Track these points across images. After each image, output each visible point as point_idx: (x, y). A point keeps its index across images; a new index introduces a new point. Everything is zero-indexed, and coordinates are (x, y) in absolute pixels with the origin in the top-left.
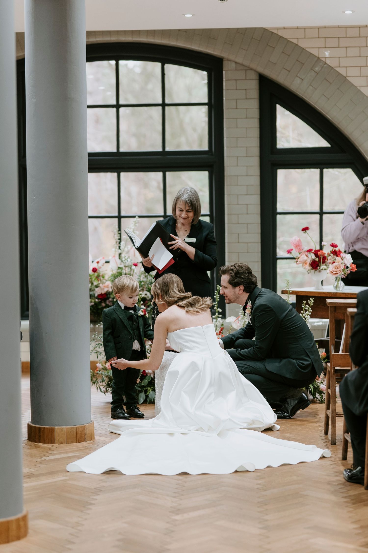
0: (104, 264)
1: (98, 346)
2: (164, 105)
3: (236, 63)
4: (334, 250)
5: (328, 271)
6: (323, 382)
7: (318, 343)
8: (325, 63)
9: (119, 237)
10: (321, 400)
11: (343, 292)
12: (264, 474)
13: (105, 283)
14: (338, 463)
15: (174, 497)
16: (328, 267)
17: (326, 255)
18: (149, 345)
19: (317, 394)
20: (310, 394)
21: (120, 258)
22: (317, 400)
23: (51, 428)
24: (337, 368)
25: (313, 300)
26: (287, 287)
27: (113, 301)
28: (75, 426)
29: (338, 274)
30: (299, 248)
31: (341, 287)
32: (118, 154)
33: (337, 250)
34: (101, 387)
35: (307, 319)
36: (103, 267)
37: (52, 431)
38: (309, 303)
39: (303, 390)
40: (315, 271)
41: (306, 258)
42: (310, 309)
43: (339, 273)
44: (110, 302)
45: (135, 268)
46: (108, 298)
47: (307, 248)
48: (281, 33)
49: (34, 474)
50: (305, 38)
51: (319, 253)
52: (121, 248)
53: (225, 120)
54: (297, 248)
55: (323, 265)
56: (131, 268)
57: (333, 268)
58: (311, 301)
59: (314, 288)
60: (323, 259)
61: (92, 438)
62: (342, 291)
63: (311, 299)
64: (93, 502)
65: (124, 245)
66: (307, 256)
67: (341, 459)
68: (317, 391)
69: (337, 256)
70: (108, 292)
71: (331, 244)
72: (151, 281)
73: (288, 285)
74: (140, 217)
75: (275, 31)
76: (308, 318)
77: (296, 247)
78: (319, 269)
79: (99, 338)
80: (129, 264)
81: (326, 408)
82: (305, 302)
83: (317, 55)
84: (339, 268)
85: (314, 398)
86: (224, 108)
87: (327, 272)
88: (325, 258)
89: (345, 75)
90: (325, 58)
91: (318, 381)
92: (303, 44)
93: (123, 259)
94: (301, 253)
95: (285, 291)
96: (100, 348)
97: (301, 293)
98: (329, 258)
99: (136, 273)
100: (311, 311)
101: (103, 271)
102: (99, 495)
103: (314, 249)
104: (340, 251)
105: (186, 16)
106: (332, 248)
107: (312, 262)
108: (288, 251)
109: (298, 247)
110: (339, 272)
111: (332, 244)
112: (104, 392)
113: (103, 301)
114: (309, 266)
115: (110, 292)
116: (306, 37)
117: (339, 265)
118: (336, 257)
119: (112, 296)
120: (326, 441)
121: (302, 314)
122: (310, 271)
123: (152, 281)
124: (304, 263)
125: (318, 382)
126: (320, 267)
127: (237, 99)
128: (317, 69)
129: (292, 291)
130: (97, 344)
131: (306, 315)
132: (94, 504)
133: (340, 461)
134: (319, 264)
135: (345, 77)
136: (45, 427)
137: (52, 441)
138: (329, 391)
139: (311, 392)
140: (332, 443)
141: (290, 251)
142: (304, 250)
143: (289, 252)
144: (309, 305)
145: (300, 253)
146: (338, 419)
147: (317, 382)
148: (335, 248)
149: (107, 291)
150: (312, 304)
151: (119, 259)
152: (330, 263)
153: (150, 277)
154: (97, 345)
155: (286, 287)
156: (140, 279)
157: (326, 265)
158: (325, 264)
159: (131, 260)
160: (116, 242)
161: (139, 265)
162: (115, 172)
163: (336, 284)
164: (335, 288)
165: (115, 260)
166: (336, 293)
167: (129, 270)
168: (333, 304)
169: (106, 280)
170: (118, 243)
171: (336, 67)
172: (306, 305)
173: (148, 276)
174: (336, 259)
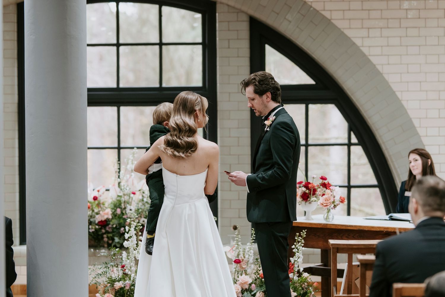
0: (104, 192)
1: (98, 276)
2: (161, 44)
3: (228, 5)
4: (323, 183)
5: (319, 203)
8: (311, 7)
9: (119, 167)
11: (333, 223)
13: (105, 210)
17: (316, 187)
27: (113, 227)
29: (328, 206)
31: (330, 218)
32: (118, 89)
33: (326, 183)
35: (299, 250)
36: (103, 196)
38: (302, 235)
40: (306, 202)
42: (303, 240)
44: (109, 228)
45: (134, 196)
46: (108, 225)
51: (310, 185)
52: (120, 177)
53: (218, 58)
55: (314, 197)
57: (323, 200)
58: (303, 232)
62: (331, 222)
63: (303, 231)
65: (123, 174)
69: (327, 188)
74: (138, 148)
80: (128, 192)
82: (298, 234)
84: (329, 200)
86: (218, 47)
87: (317, 203)
88: (315, 190)
89: (329, 18)
93: (122, 188)
98: (319, 190)
99: (134, 201)
100: (304, 242)
101: (103, 200)
103: (304, 182)
104: (328, 183)
106: (322, 180)
107: (302, 193)
110: (329, 204)
111: (322, 177)
113: (103, 228)
114: (300, 198)
115: (109, 219)
117: (329, 197)
118: (325, 189)
119: (111, 223)
121: (295, 246)
122: (301, 203)
126: (310, 199)
127: (229, 40)
131: (298, 246)
134: (310, 196)
135: (330, 20)
144: (301, 237)
148: (324, 181)
149: (107, 218)
150: (305, 236)
151: (118, 188)
152: (320, 195)
156: (138, 206)
157: (316, 197)
158: (315, 196)
159: (130, 189)
160: (116, 172)
161: (138, 193)
162: (115, 106)
163: (326, 215)
164: (325, 219)
165: (115, 188)
166: (327, 224)
167: (128, 197)
168: (336, 245)
169: (106, 207)
170: (117, 173)
171: (322, 10)
172: (299, 237)
173: (146, 204)
174: (326, 191)
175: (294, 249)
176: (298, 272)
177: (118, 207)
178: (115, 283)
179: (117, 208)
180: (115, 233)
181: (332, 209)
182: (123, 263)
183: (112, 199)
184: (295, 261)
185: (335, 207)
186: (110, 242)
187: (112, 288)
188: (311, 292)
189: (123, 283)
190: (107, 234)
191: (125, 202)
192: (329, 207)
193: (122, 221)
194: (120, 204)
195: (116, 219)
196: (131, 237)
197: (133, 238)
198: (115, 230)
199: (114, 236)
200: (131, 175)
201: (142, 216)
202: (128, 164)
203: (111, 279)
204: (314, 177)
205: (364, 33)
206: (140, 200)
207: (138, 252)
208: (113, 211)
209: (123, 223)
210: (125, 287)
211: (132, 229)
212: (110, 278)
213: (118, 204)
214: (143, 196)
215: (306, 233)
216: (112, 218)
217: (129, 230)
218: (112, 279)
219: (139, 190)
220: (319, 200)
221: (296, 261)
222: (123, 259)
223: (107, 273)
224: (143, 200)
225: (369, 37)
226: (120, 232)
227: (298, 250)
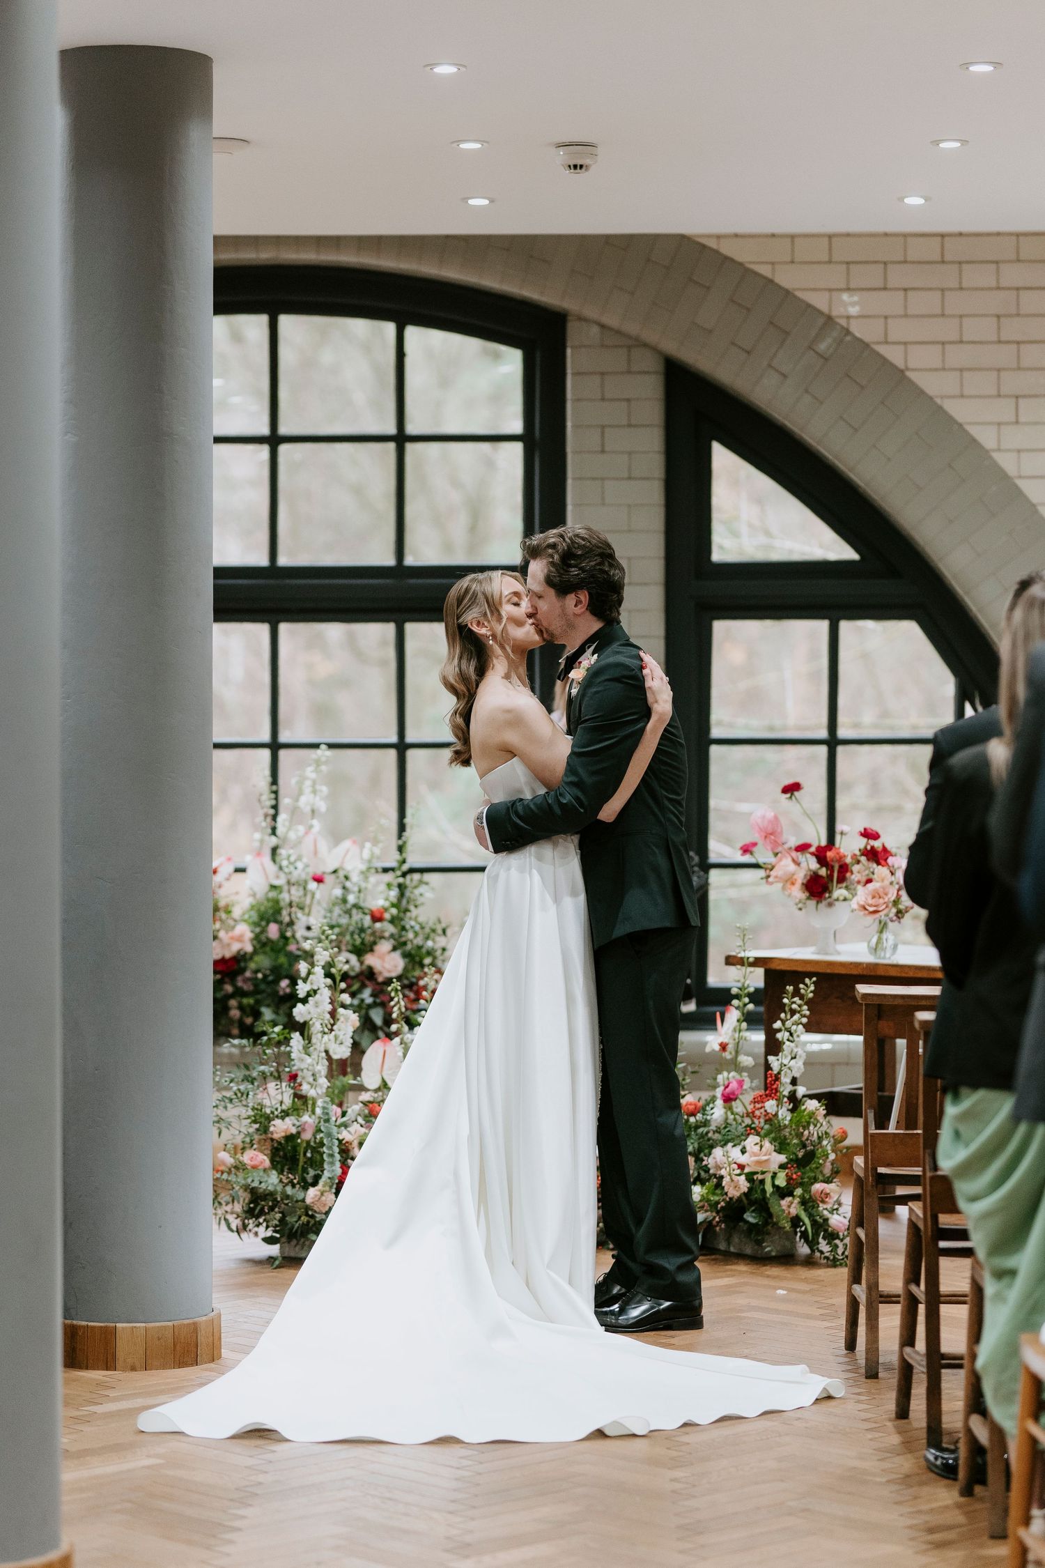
0: (230, 875)
1: (222, 1103)
2: (401, 439)
3: (603, 326)
4: (869, 848)
5: (854, 904)
6: (837, 1209)
7: (825, 1102)
8: (848, 332)
9: (273, 802)
10: (832, 1258)
11: (895, 962)
12: (690, 1453)
13: (233, 928)
14: (885, 1425)
15: (451, 1513)
16: (854, 892)
17: (848, 860)
18: (362, 1102)
19: (821, 1240)
20: (802, 1240)
21: (274, 860)
22: (821, 1257)
23: (106, 1327)
24: (881, 1170)
25: (814, 983)
26: (740, 948)
27: (256, 978)
28: (170, 1324)
29: (881, 913)
30: (775, 841)
31: (888, 948)
32: (273, 571)
33: (878, 847)
34: (231, 1218)
35: (795, 1036)
36: (226, 885)
37: (109, 1336)
38: (802, 991)
39: (786, 1229)
40: (818, 903)
41: (792, 867)
42: (805, 1007)
43: (883, 910)
44: (246, 980)
45: (317, 888)
46: (243, 970)
47: (794, 842)
48: (727, 249)
49: (68, 1451)
50: (792, 262)
51: (829, 854)
52: (279, 832)
53: (569, 482)
54: (768, 841)
55: (840, 888)
56: (305, 889)
57: (868, 895)
58: (806, 985)
59: (812, 949)
60: (839, 872)
61: (214, 1355)
62: (890, 958)
63: (807, 981)
64: (237, 1524)
65: (287, 824)
66: (797, 864)
67: (893, 1416)
68: (822, 1233)
69: (878, 863)
70: (242, 953)
71: (863, 831)
72: (360, 926)
73: (743, 940)
74: (331, 746)
75: (712, 244)
76: (797, 1034)
77: (766, 837)
78: (830, 897)
79: (226, 1081)
80: (299, 875)
81: (851, 1279)
82: (790, 988)
83: (825, 309)
84: (884, 896)
85: (813, 1251)
86: (569, 449)
87: (850, 906)
88: (844, 869)
89: (901, 365)
90: (848, 317)
91: (825, 1207)
92: (785, 278)
93: (285, 863)
94: (779, 855)
95: (735, 957)
96: (229, 1109)
97: (779, 965)
98: (856, 868)
99: (319, 903)
100: (808, 1013)
101: (227, 897)
102: (250, 1505)
103: (815, 845)
104: (885, 849)
105: (472, 202)
106: (865, 840)
107: (808, 878)
108: (745, 848)
109: (772, 837)
110: (884, 906)
111: (865, 829)
112: (238, 1231)
113: (227, 980)
114: (801, 889)
115: (246, 953)
116: (796, 260)
117: (884, 888)
118: (875, 865)
119: (252, 965)
120: (850, 1367)
121: (783, 1022)
122: (805, 904)
123: (362, 925)
124: (786, 881)
125: (824, 1209)
126: (830, 892)
127: (603, 427)
128: (822, 347)
129: (756, 959)
130: (220, 1098)
131: (793, 1024)
132: (239, 1529)
133: (890, 1420)
134: (830, 885)
135: (902, 371)
136: (90, 1324)
137: (109, 1363)
138: (861, 1233)
139: (804, 1235)
140: (866, 1372)
141: (750, 849)
142: (786, 846)
143: (746, 850)
144: (802, 997)
145: (776, 854)
146: (883, 1308)
147: (821, 1209)
148: (872, 842)
149: (239, 952)
150: (811, 995)
151: (271, 863)
152: (859, 882)
153: (357, 914)
154: (218, 1102)
155: (740, 946)
156: (331, 918)
157: (847, 888)
158: (844, 885)
159: (307, 866)
160: (266, 816)
161: (329, 879)
162: (262, 621)
163: (874, 940)
164: (873, 951)
165: (262, 865)
166: (876, 965)
167: (301, 892)
168: (875, 998)
169: (235, 921)
170: (269, 819)
171: (878, 343)
172: (793, 996)
173: (354, 911)
174: (876, 871)
175: (780, 1030)
176: (792, 1097)
177: (272, 919)
178: (272, 1123)
179: (268, 923)
180: (264, 995)
181: (892, 921)
182: (295, 1068)
183: (254, 895)
184: (782, 1065)
185: (900, 915)
186: (249, 1021)
187: (263, 1137)
188: (827, 1156)
189: (296, 1122)
190: (239, 999)
191: (291, 905)
192: (883, 917)
193: (282, 960)
194: (278, 911)
195: (265, 953)
196: (315, 992)
197: (321, 995)
198: (263, 986)
199: (258, 1003)
200: (311, 827)
201: (343, 948)
202: (300, 793)
203: (261, 1111)
204: (844, 832)
205: (1005, 410)
206: (337, 898)
207: (336, 1037)
208: (258, 930)
209: (286, 966)
210: (299, 1133)
211: (319, 971)
212: (257, 1109)
213: (271, 912)
214: (344, 888)
215: (815, 986)
216: (255, 952)
217: (309, 973)
218: (263, 1110)
219: (332, 869)
220: (856, 894)
221: (785, 1065)
222: (293, 1056)
223: (248, 1094)
224: (344, 901)
225: (1017, 422)
226: (278, 992)
227: (791, 1034)
